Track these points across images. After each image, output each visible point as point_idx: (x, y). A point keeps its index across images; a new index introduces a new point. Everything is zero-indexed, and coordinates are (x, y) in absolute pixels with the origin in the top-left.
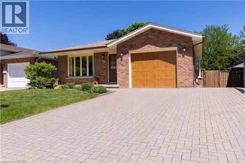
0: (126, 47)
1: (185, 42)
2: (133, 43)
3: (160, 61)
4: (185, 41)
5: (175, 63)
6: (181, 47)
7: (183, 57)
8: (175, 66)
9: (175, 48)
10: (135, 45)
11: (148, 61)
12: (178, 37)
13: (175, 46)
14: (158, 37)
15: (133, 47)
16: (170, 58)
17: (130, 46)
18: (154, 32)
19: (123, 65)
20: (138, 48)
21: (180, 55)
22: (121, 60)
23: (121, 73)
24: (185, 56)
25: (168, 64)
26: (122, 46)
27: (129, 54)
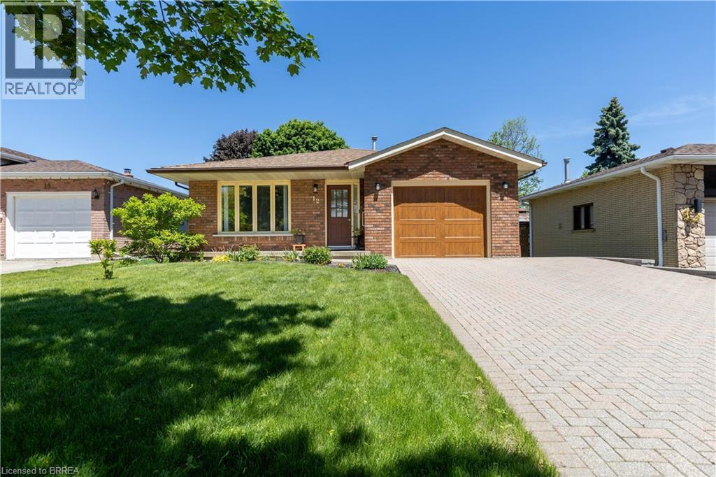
0: (387, 173)
1: (504, 172)
2: (403, 166)
3: (453, 204)
4: (506, 169)
5: (482, 210)
6: (497, 181)
7: (502, 200)
8: (482, 215)
9: (485, 182)
10: (406, 170)
11: (430, 204)
12: (492, 161)
13: (486, 178)
14: (453, 158)
15: (400, 174)
16: (473, 199)
17: (396, 170)
18: (446, 147)
19: (378, 210)
20: (412, 176)
21: (495, 195)
22: (376, 199)
23: (375, 226)
24: (505, 198)
25: (470, 211)
26: (381, 170)
27: (392, 188)
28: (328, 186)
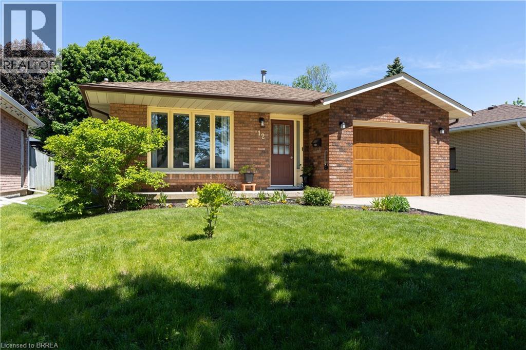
0: (349, 112)
1: (440, 119)
2: (363, 106)
3: (398, 146)
4: (440, 116)
5: (420, 152)
6: (435, 126)
7: (438, 143)
8: (419, 157)
9: (424, 127)
10: (365, 110)
11: (380, 145)
12: (431, 107)
13: (427, 123)
14: (403, 102)
15: (362, 113)
16: (412, 141)
17: (357, 110)
18: (397, 91)
19: (341, 149)
20: (370, 117)
21: (433, 139)
22: (339, 138)
23: (339, 165)
24: (441, 142)
25: (410, 152)
26: (343, 108)
27: (352, 127)
28: (271, 120)
